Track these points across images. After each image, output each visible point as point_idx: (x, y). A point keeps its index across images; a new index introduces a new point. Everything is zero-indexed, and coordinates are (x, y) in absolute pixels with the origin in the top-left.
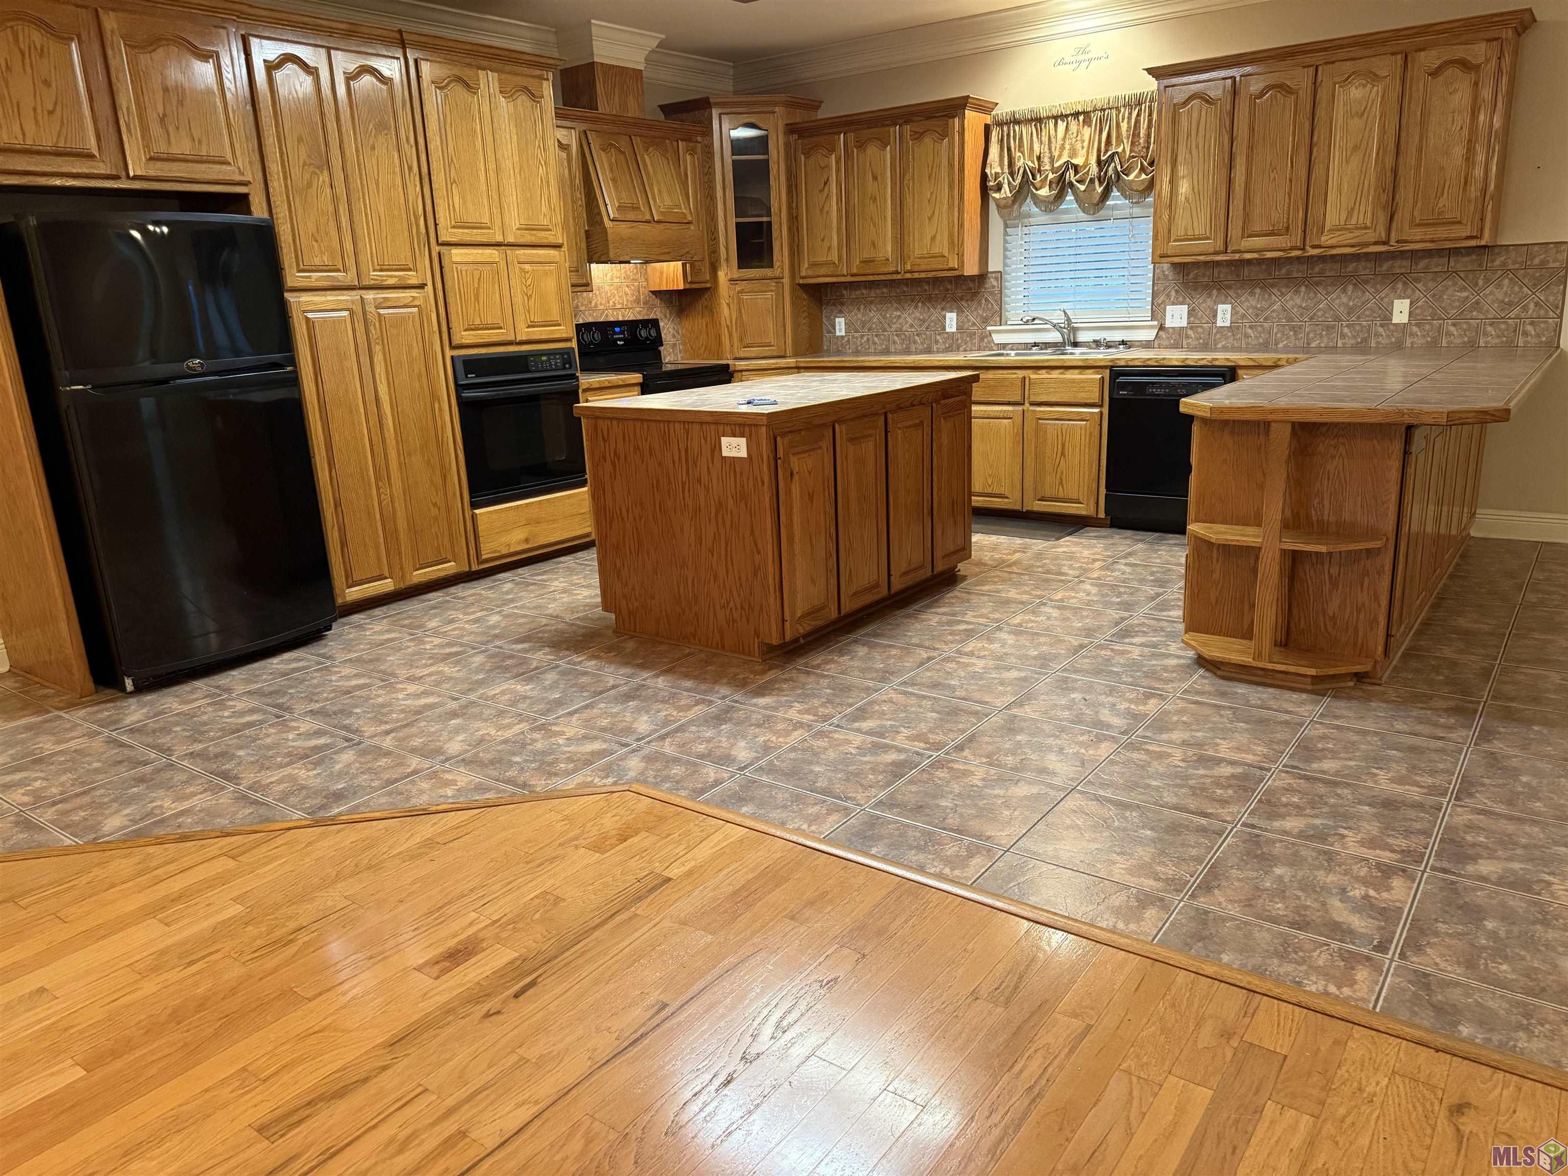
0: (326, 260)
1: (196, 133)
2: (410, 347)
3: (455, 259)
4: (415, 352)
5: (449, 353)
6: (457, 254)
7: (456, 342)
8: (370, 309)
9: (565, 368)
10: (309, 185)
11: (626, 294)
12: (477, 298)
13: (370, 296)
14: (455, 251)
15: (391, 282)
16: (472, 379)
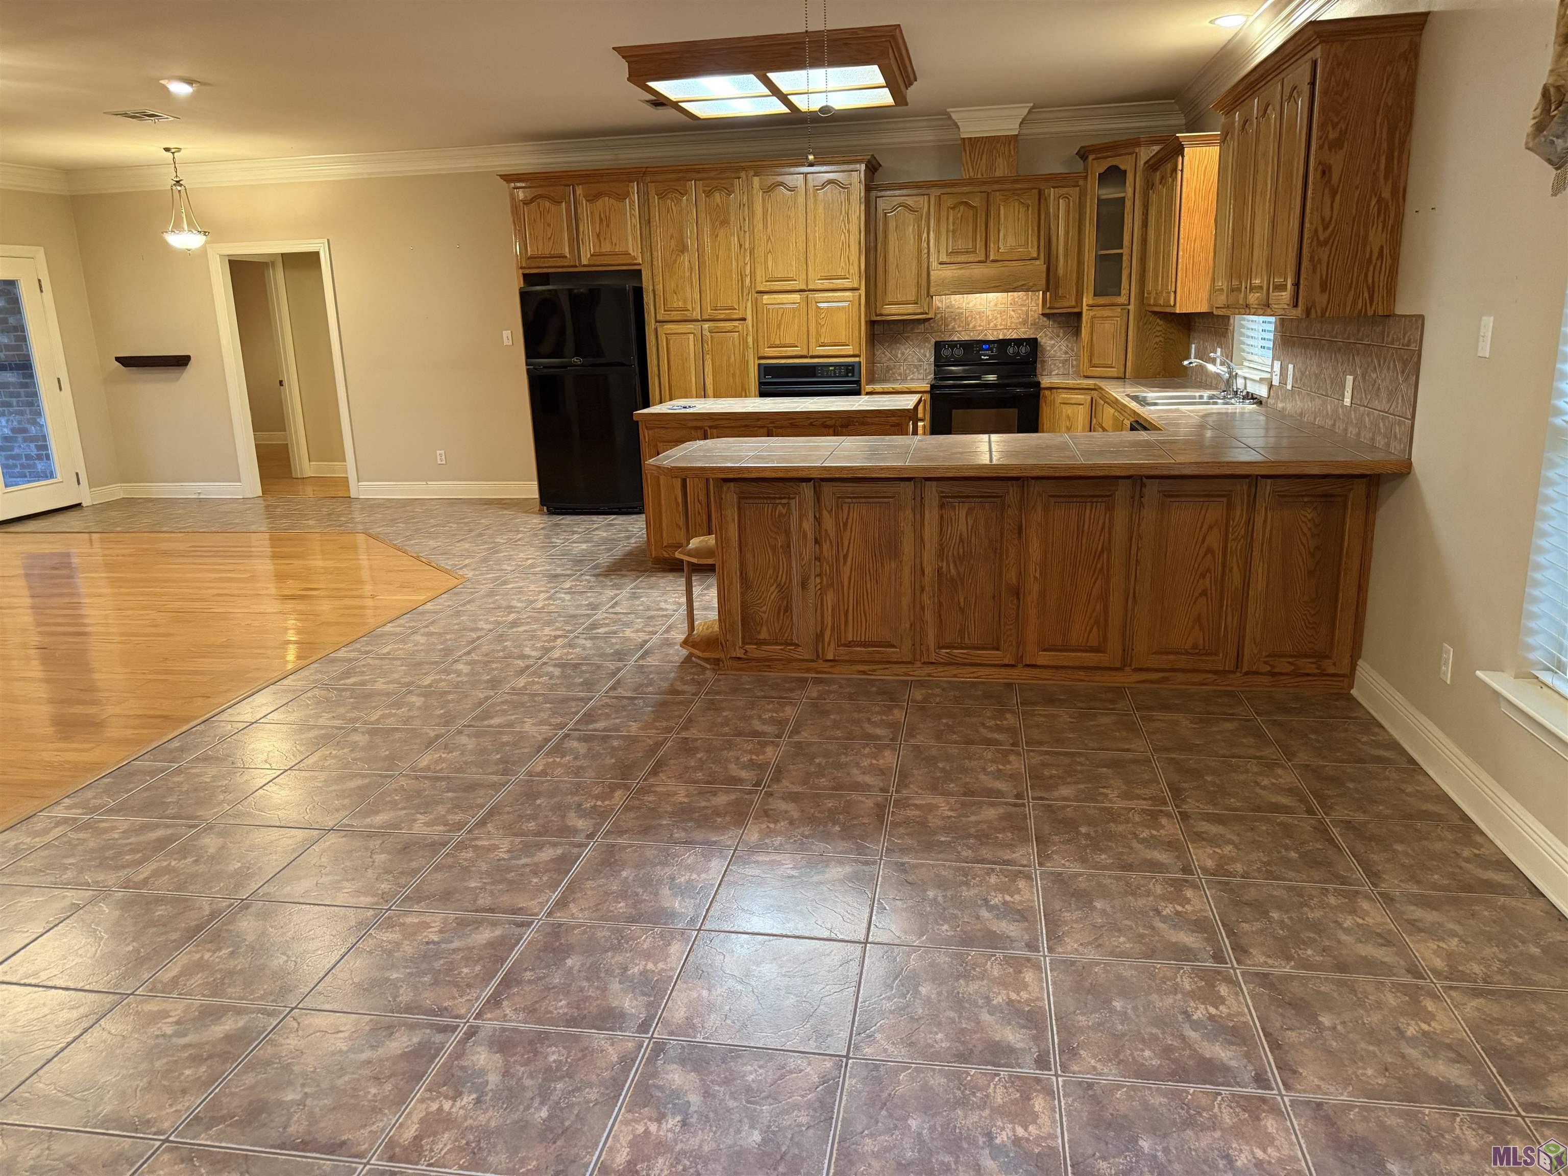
0: (681, 304)
1: (614, 240)
2: (729, 357)
3: (765, 302)
4: (732, 359)
5: (757, 362)
6: (766, 298)
7: (761, 354)
8: (706, 333)
9: (848, 376)
10: (675, 261)
11: (1011, 317)
12: (779, 326)
13: (706, 326)
14: (766, 297)
15: (722, 317)
16: (769, 379)
